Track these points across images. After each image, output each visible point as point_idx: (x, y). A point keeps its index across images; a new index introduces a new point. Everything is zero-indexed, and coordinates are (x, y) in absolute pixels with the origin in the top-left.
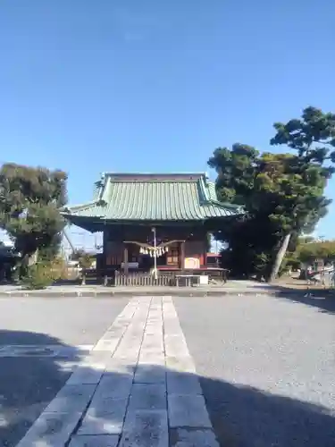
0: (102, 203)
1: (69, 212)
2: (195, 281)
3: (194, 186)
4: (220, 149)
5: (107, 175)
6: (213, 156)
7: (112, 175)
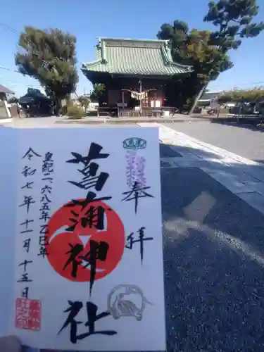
0: (104, 62)
1: (85, 67)
2: (161, 114)
3: (158, 51)
4: (166, 25)
5: (102, 40)
6: (161, 30)
7: (105, 40)
